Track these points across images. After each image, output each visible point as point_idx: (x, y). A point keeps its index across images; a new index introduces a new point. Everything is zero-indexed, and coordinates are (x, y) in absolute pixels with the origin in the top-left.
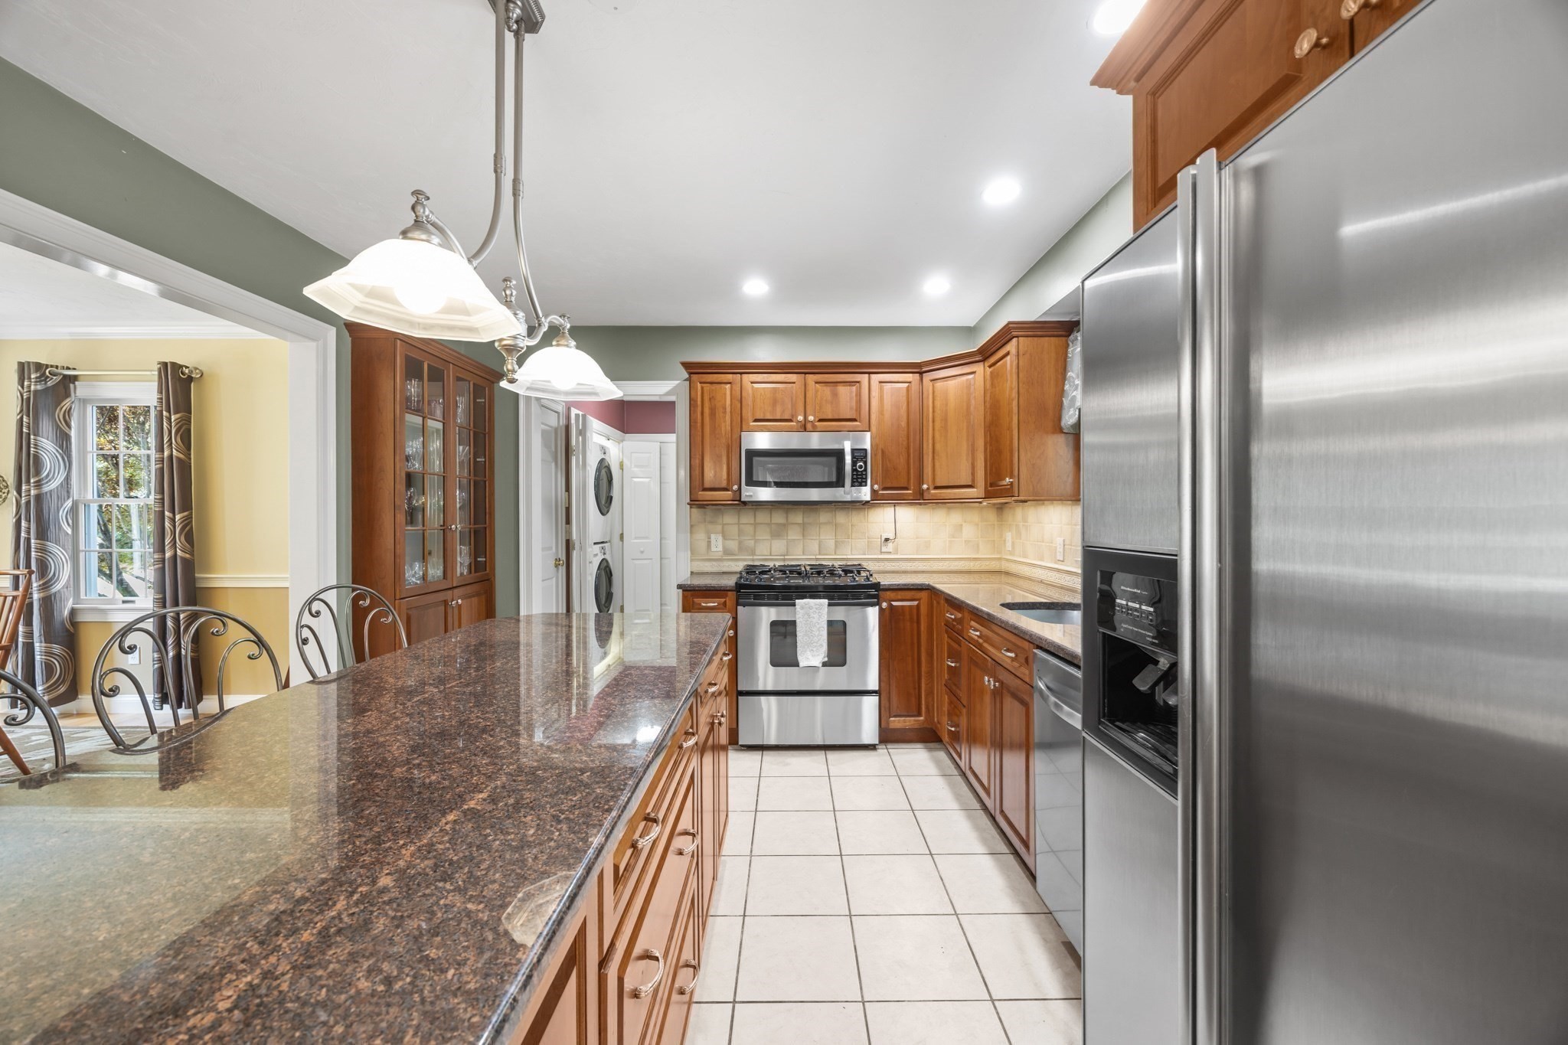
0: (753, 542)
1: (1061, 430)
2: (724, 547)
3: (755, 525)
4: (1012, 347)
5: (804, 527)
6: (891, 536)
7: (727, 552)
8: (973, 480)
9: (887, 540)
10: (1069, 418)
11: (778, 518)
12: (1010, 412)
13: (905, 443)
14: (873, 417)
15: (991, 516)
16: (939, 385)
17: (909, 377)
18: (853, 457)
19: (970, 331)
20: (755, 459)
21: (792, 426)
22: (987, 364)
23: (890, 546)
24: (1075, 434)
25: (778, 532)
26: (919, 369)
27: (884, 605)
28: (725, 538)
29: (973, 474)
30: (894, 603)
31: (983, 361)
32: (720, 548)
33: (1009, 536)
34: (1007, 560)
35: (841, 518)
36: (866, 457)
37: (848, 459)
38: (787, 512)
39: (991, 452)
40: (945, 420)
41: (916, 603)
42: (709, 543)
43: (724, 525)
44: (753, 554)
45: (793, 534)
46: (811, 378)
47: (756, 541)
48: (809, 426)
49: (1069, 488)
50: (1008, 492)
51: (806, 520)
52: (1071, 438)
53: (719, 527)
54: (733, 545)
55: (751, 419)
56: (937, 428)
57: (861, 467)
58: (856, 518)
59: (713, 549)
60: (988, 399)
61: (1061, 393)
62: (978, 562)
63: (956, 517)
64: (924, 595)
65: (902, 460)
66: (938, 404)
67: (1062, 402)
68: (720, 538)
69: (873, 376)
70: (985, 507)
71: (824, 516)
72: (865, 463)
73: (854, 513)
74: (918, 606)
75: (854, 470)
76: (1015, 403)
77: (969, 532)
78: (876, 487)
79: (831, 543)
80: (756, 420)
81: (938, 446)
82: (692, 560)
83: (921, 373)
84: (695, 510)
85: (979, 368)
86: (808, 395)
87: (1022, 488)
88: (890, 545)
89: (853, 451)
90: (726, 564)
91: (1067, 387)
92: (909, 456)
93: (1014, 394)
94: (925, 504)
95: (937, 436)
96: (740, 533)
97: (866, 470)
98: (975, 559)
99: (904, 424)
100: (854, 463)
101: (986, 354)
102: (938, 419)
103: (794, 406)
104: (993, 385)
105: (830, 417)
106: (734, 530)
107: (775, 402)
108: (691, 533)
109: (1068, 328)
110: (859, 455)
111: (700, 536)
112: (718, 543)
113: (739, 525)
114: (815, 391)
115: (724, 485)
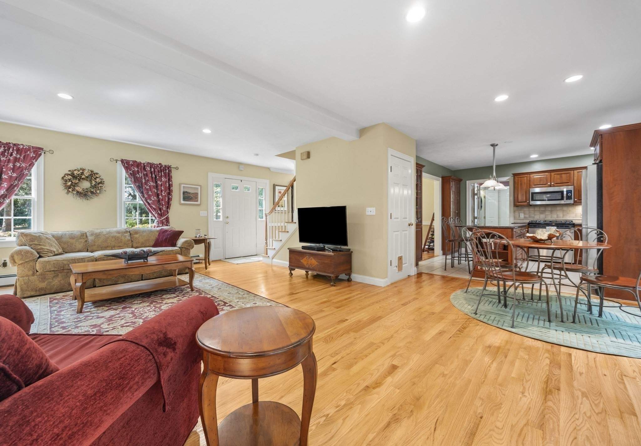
0: (533, 215)
3: (535, 211)
5: (551, 211)
7: (525, 217)
11: (542, 209)
14: (575, 182)
18: (567, 192)
20: (535, 194)
21: (546, 186)
25: (542, 213)
28: (524, 214)
35: (565, 208)
36: (571, 192)
37: (565, 193)
42: (519, 216)
44: (534, 218)
45: (548, 213)
46: (553, 173)
47: (535, 215)
48: (552, 186)
53: (523, 211)
54: (527, 216)
55: (533, 185)
58: (570, 208)
59: (521, 217)
68: (523, 214)
69: (575, 171)
71: (558, 208)
72: (571, 194)
73: (568, 207)
75: (567, 196)
78: (576, 200)
79: (561, 215)
80: (535, 185)
82: (514, 220)
84: (515, 208)
86: (552, 178)
90: (525, 221)
96: (529, 213)
100: (567, 194)
103: (547, 180)
105: (559, 183)
107: (541, 180)
108: (514, 213)
110: (569, 192)
111: (517, 214)
112: (522, 216)
113: (529, 211)
114: (554, 177)
115: (524, 201)
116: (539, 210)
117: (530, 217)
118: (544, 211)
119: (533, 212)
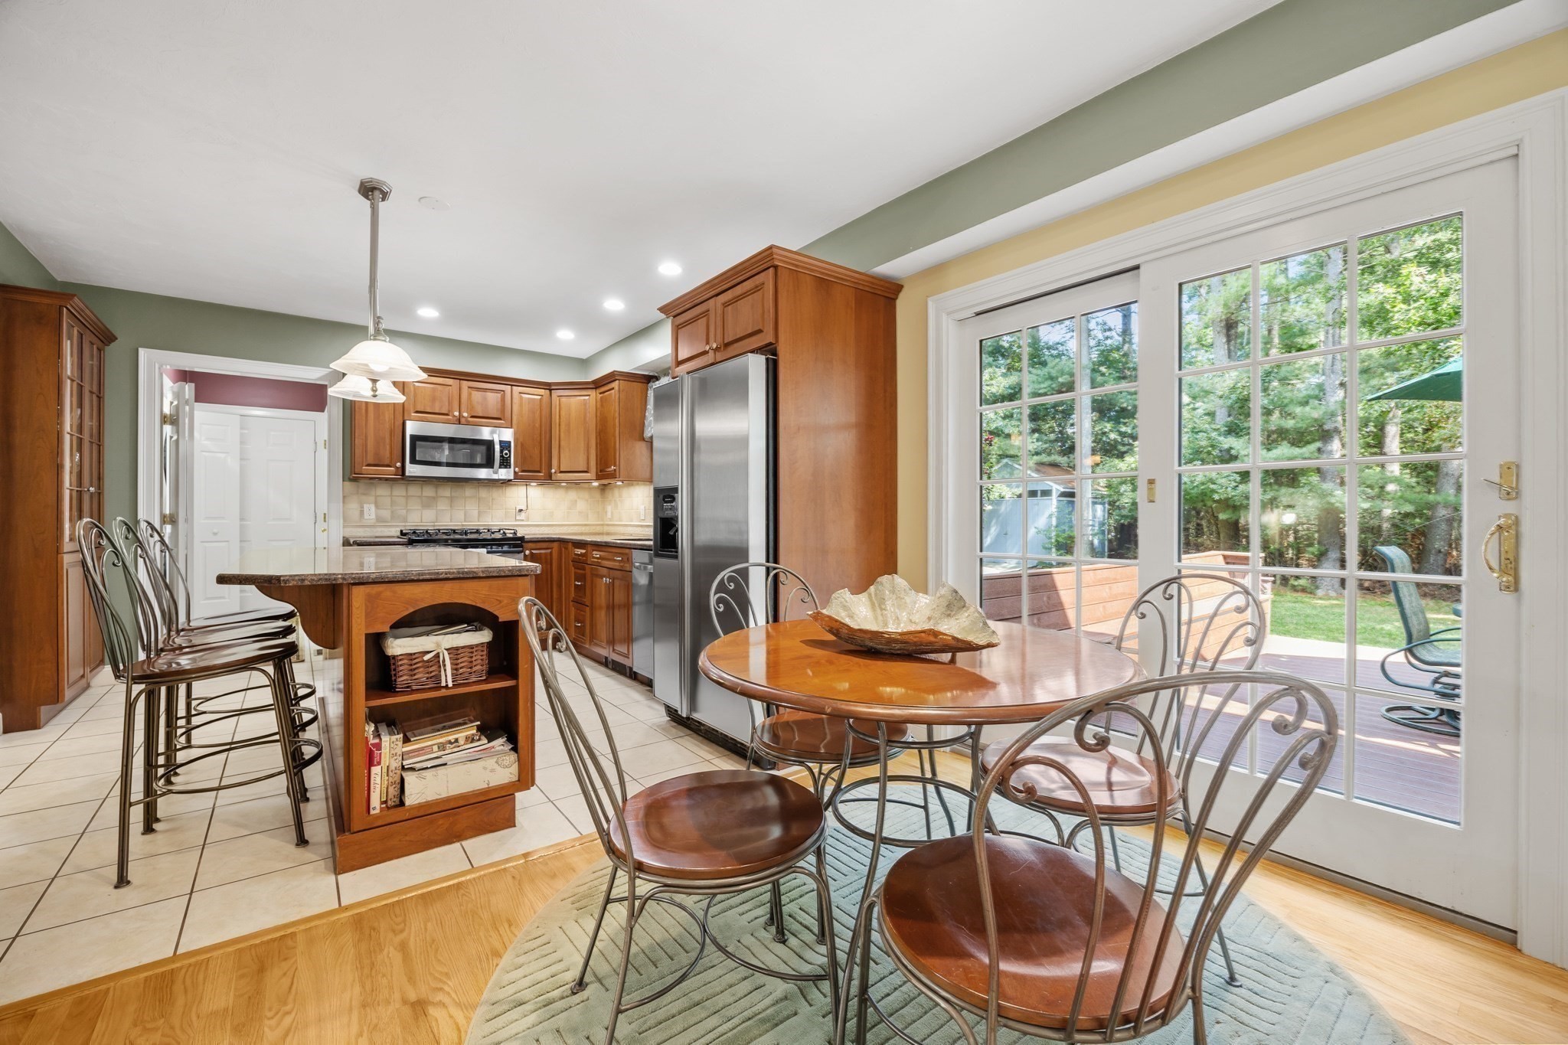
0: (405, 511)
1: (644, 439)
2: (376, 516)
3: (407, 497)
4: (615, 385)
5: (452, 499)
6: (524, 508)
7: (379, 519)
8: (588, 468)
9: (521, 511)
10: (647, 434)
11: (429, 491)
12: (614, 425)
13: (538, 439)
14: (515, 418)
15: (597, 494)
16: (563, 399)
17: (542, 392)
18: (501, 446)
19: (584, 363)
20: (418, 443)
21: (448, 419)
22: (599, 391)
23: (523, 516)
24: (650, 441)
25: (428, 503)
26: (549, 387)
27: (527, 552)
28: (377, 507)
29: (588, 463)
30: (534, 551)
31: (596, 388)
32: (373, 516)
33: (609, 508)
34: (608, 525)
35: (483, 493)
36: (510, 447)
37: (497, 448)
38: (437, 487)
39: (601, 450)
40: (568, 425)
41: (549, 551)
42: (362, 513)
43: (376, 497)
44: (405, 521)
45: (442, 505)
46: (465, 384)
47: (408, 511)
48: (463, 420)
49: (648, 475)
50: (613, 476)
51: (453, 494)
52: (649, 444)
53: (372, 499)
54: (386, 514)
55: (412, 410)
56: (562, 431)
57: (506, 454)
58: (496, 493)
59: (366, 516)
60: (598, 414)
61: (644, 417)
62: (588, 528)
63: (572, 495)
64: (555, 545)
65: (537, 451)
66: (563, 413)
67: (644, 423)
68: (373, 507)
69: (514, 387)
70: (595, 488)
71: (469, 491)
72: (510, 451)
73: (494, 490)
74: (551, 553)
75: (502, 456)
76: (617, 420)
77: (582, 505)
78: (517, 469)
79: (476, 513)
80: (417, 412)
81: (562, 443)
82: (344, 527)
83: (551, 390)
84: (347, 484)
85: (592, 393)
86: (462, 397)
87: (621, 474)
88: (523, 514)
89: (501, 442)
90: (379, 529)
91: (647, 414)
92: (541, 448)
93: (617, 415)
94: (552, 484)
95: (562, 435)
96: (393, 503)
97: (510, 456)
98: (586, 525)
99: (537, 425)
100: (501, 451)
101: (598, 384)
102: (563, 427)
103: (450, 403)
104: (602, 406)
105: (481, 415)
106: (388, 500)
107: (434, 399)
108: (344, 502)
109: (649, 379)
110: (505, 445)
111: (353, 506)
112: (370, 512)
113: (391, 496)
114: (470, 395)
115: (387, 462)
116: (419, 494)
117: (393, 517)
118: (434, 498)
119: (402, 500)
